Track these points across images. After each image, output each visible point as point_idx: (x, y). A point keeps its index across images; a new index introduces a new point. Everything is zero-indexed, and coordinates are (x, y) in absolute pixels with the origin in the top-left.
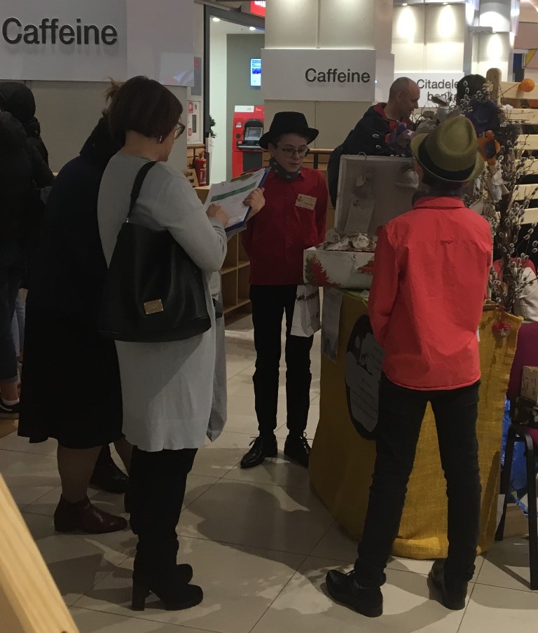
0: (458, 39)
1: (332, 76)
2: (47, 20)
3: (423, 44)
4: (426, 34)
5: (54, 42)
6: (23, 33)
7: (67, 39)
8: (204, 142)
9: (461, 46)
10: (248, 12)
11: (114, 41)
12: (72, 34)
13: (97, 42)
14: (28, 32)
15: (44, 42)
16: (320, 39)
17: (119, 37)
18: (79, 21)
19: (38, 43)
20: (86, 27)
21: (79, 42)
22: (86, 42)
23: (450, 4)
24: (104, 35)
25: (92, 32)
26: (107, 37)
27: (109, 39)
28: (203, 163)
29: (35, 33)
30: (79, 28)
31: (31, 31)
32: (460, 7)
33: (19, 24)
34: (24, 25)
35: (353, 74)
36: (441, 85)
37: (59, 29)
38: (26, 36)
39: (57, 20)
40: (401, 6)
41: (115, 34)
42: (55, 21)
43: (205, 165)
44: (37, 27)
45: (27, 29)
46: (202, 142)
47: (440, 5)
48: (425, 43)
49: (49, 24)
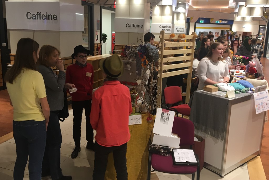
0: (171, 15)
1: (133, 26)
2: (38, 13)
3: (161, 16)
4: (162, 13)
5: (40, 19)
6: (32, 16)
7: (44, 18)
8: (101, 42)
9: (171, 17)
10: (113, 7)
11: (56, 19)
12: (45, 17)
13: (52, 19)
14: (33, 16)
15: (38, 19)
16: (130, 16)
17: (58, 18)
18: (47, 13)
19: (36, 19)
20: (49, 15)
21: (47, 19)
22: (49, 19)
23: (168, 6)
24: (54, 17)
25: (50, 16)
26: (54, 18)
27: (55, 18)
28: (100, 48)
29: (35, 16)
30: (47, 15)
31: (34, 16)
32: (171, 6)
33: (31, 14)
34: (32, 14)
35: (138, 25)
36: (166, 27)
37: (42, 15)
38: (33, 17)
39: (41, 13)
40: (156, 6)
41: (57, 17)
42: (40, 13)
43: (100, 49)
44: (36, 15)
45: (33, 15)
46: (100, 43)
47: (166, 6)
48: (162, 16)
49: (39, 14)
